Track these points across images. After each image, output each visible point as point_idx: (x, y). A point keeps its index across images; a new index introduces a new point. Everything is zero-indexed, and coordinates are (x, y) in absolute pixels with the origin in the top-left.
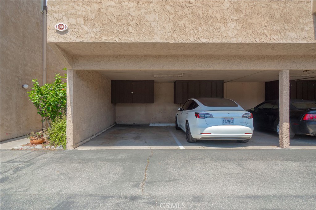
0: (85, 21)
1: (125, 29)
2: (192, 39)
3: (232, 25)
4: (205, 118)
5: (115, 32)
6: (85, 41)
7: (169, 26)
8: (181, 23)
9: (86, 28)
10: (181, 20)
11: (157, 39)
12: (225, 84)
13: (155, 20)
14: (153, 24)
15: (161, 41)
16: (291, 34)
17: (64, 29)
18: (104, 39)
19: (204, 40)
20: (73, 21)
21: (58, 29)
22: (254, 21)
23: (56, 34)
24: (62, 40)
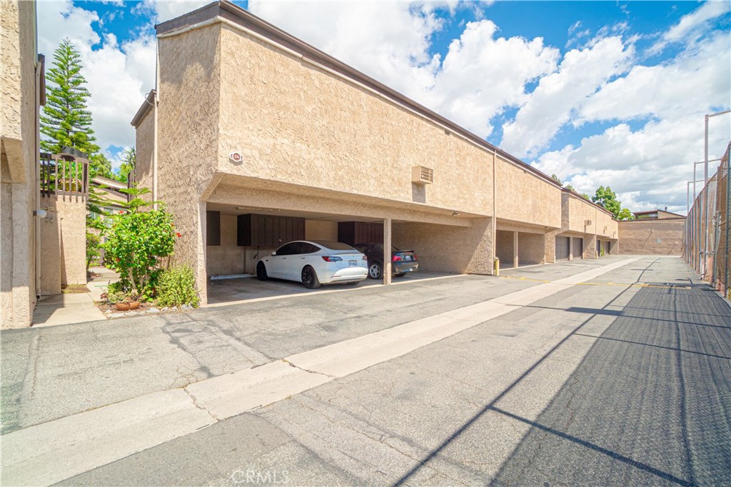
0: (260, 155)
1: (298, 171)
2: (347, 190)
3: (372, 181)
4: (335, 261)
5: (289, 172)
6: (260, 177)
7: (332, 174)
8: (340, 173)
9: (261, 162)
10: (340, 171)
11: (323, 185)
12: (306, 221)
13: (321, 167)
14: (321, 170)
15: (326, 188)
16: (402, 195)
17: (240, 160)
18: (280, 178)
19: (355, 192)
20: (248, 152)
21: (233, 159)
22: (384, 181)
23: (229, 163)
24: (235, 172)
